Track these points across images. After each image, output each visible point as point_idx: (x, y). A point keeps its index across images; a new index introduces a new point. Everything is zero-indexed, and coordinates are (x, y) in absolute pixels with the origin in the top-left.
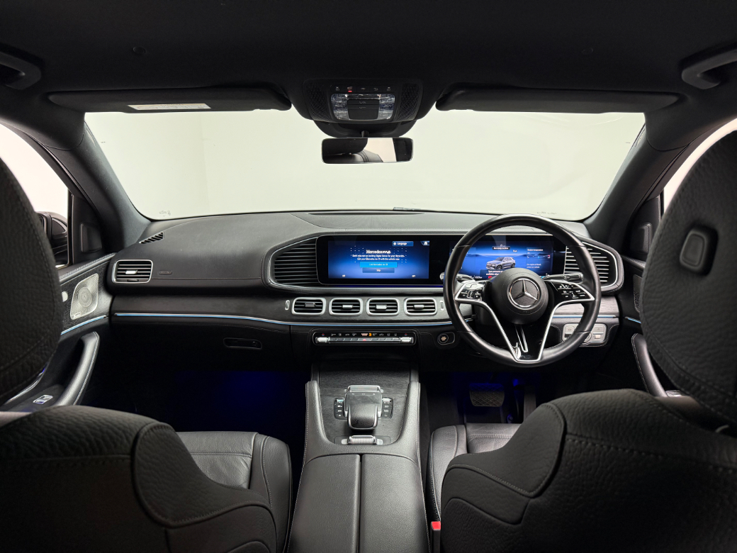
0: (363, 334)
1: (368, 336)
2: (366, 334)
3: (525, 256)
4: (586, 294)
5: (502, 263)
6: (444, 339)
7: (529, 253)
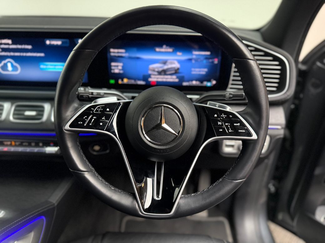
0: (6, 143)
1: (11, 145)
2: (9, 143)
3: (190, 60)
4: (247, 130)
5: (165, 67)
6: (97, 148)
7: (194, 57)
